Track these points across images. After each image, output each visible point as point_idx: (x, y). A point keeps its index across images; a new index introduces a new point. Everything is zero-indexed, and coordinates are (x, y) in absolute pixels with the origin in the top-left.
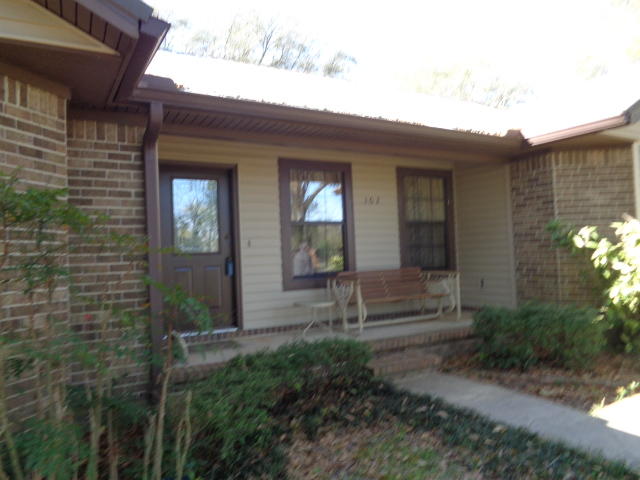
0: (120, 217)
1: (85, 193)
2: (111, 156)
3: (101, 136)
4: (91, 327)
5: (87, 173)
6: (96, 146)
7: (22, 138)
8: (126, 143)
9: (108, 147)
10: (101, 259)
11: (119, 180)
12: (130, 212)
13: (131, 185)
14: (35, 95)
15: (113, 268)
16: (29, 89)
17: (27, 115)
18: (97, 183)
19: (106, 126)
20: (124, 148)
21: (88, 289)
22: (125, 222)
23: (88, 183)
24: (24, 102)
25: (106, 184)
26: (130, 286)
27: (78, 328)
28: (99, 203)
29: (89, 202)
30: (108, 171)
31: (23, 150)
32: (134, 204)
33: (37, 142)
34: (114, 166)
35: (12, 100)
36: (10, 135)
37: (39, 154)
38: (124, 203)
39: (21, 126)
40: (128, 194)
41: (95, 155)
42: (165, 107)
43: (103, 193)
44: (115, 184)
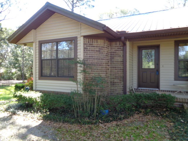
0: (119, 61)
1: (113, 56)
2: (118, 48)
3: (116, 45)
4: (114, 82)
5: (113, 52)
6: (115, 47)
7: (97, 49)
8: (121, 45)
9: (117, 47)
10: (115, 69)
11: (119, 53)
12: (121, 60)
13: (121, 54)
14: (99, 41)
15: (117, 71)
16: (98, 40)
17: (97, 45)
18: (115, 54)
19: (117, 42)
20: (120, 46)
21: (113, 75)
22: (120, 62)
23: (114, 54)
24: (97, 42)
25: (117, 54)
26: (121, 75)
27: (111, 82)
28: (115, 58)
29: (114, 58)
30: (117, 51)
31: (96, 51)
32: (122, 58)
33: (99, 49)
34: (118, 50)
35: (95, 43)
36: (94, 49)
37: (99, 51)
38: (120, 58)
39: (96, 47)
40: (121, 56)
41: (115, 49)
42: (124, 37)
43: (116, 56)
44: (118, 54)
